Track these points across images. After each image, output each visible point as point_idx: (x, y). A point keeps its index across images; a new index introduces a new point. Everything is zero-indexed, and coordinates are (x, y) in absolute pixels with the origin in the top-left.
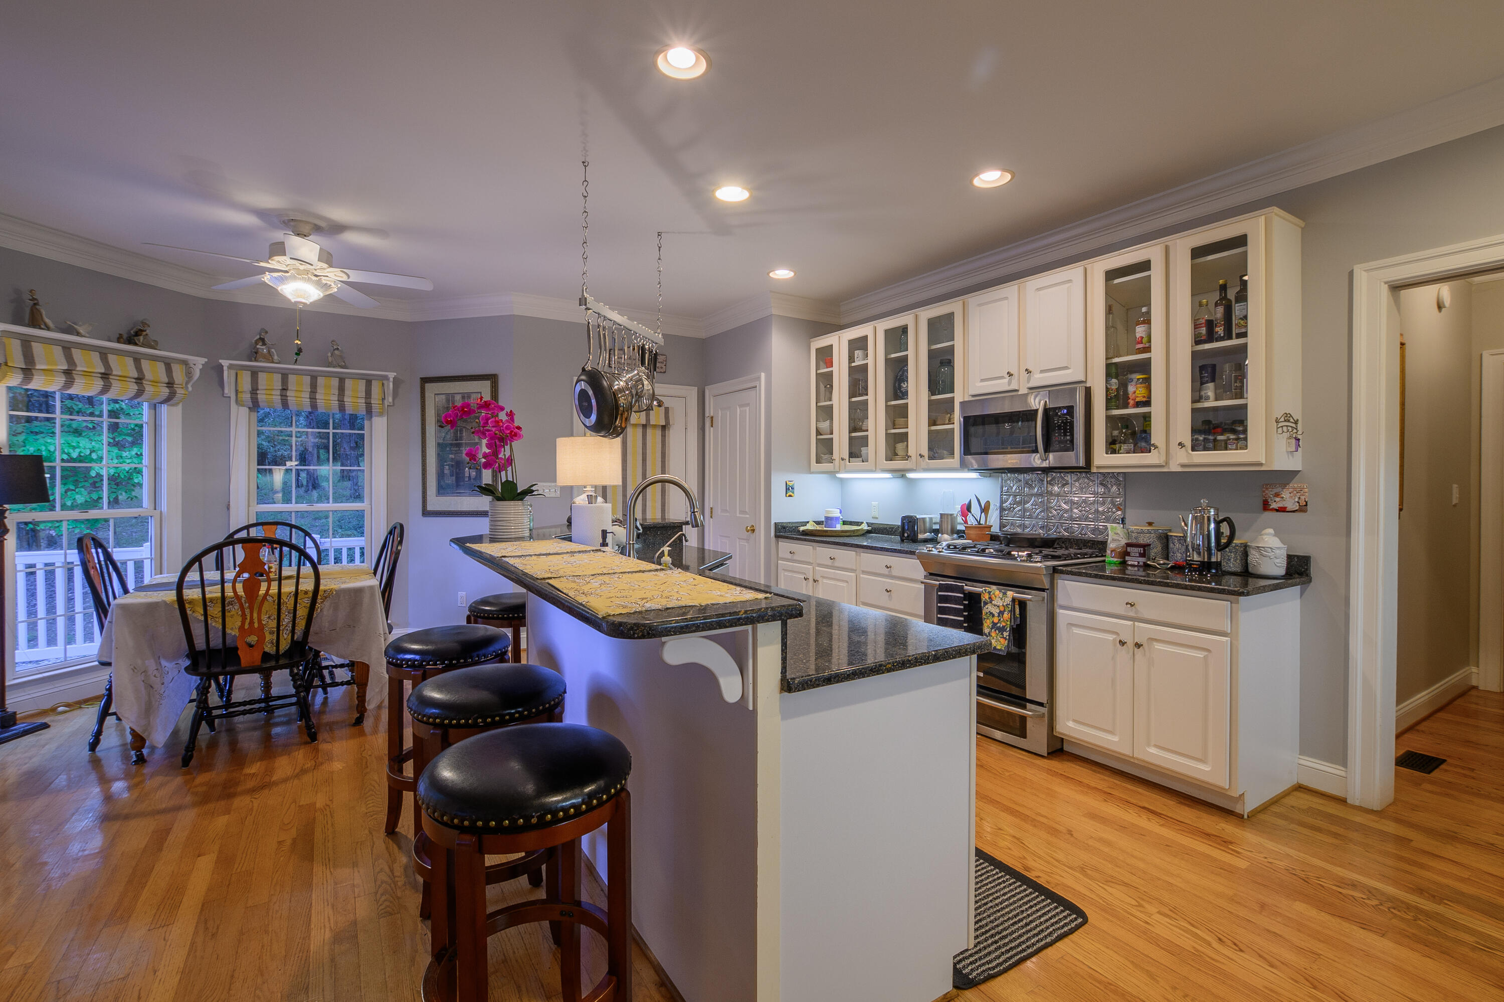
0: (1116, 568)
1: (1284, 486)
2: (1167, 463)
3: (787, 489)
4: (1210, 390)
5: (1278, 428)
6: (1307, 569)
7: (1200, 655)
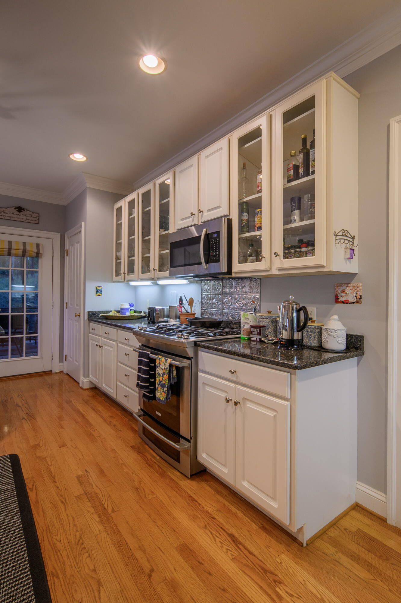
0: (246, 342)
1: (347, 285)
2: (270, 269)
3: (97, 291)
4: (296, 215)
5: (336, 240)
6: (361, 345)
7: (271, 414)
